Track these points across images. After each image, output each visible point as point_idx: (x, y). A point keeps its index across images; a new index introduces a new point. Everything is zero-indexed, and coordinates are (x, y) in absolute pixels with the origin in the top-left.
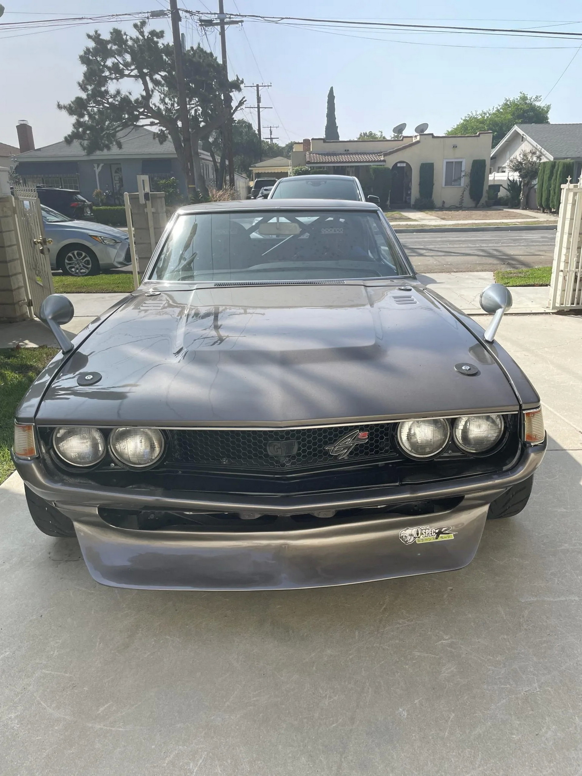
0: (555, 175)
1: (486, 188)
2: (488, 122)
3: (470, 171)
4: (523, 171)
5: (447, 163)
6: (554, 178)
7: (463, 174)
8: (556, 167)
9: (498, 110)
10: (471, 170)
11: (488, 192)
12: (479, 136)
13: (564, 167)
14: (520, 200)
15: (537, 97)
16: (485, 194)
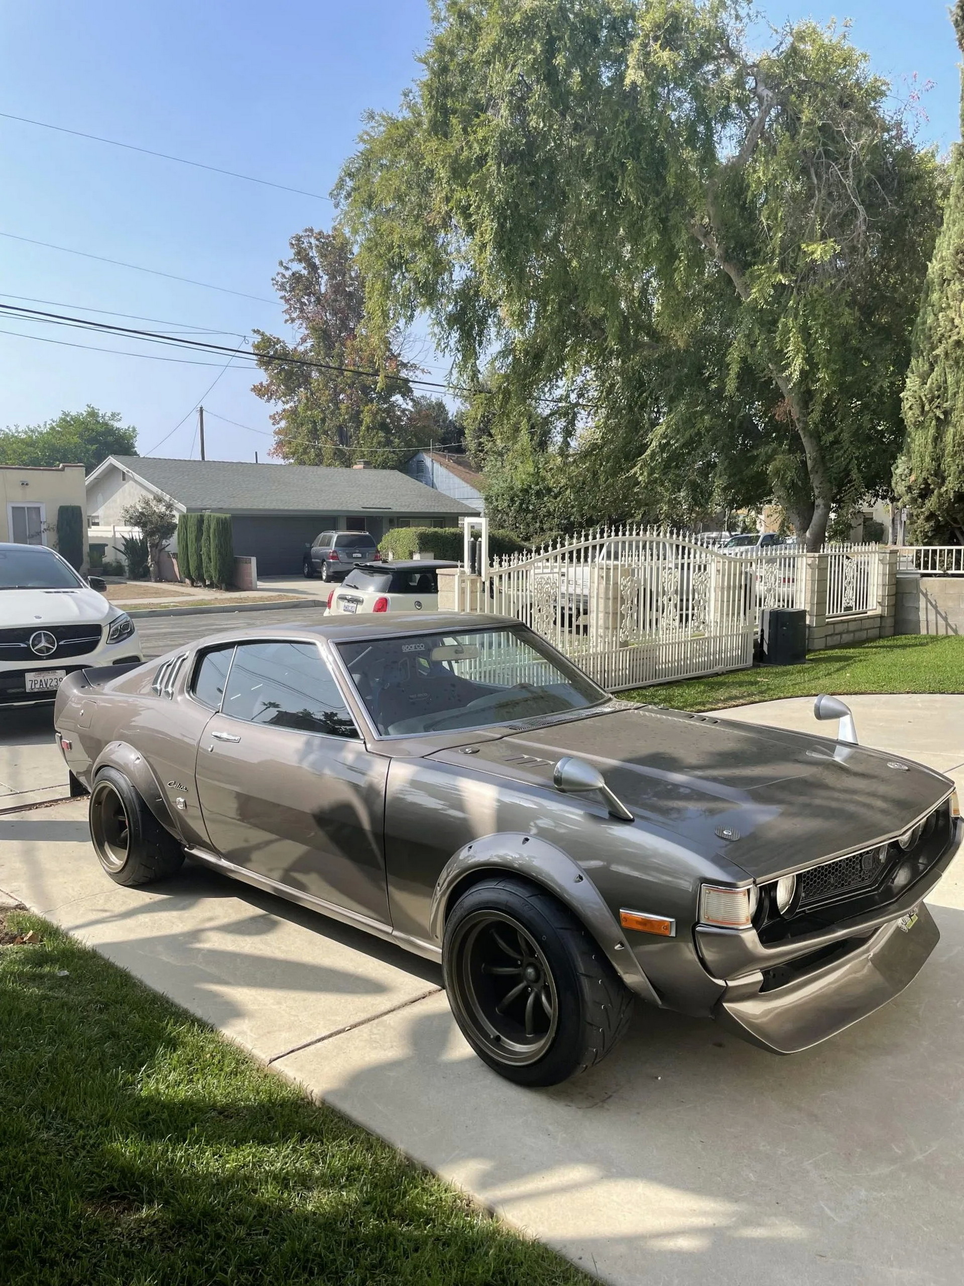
0: (205, 534)
1: (86, 549)
2: (41, 445)
3: (56, 523)
4: (149, 527)
5: (13, 508)
6: (204, 537)
7: (43, 527)
8: (206, 522)
9: (52, 428)
10: (58, 521)
11: (90, 555)
12: (63, 470)
13: (218, 523)
14: (148, 568)
15: (113, 415)
16: (86, 558)
